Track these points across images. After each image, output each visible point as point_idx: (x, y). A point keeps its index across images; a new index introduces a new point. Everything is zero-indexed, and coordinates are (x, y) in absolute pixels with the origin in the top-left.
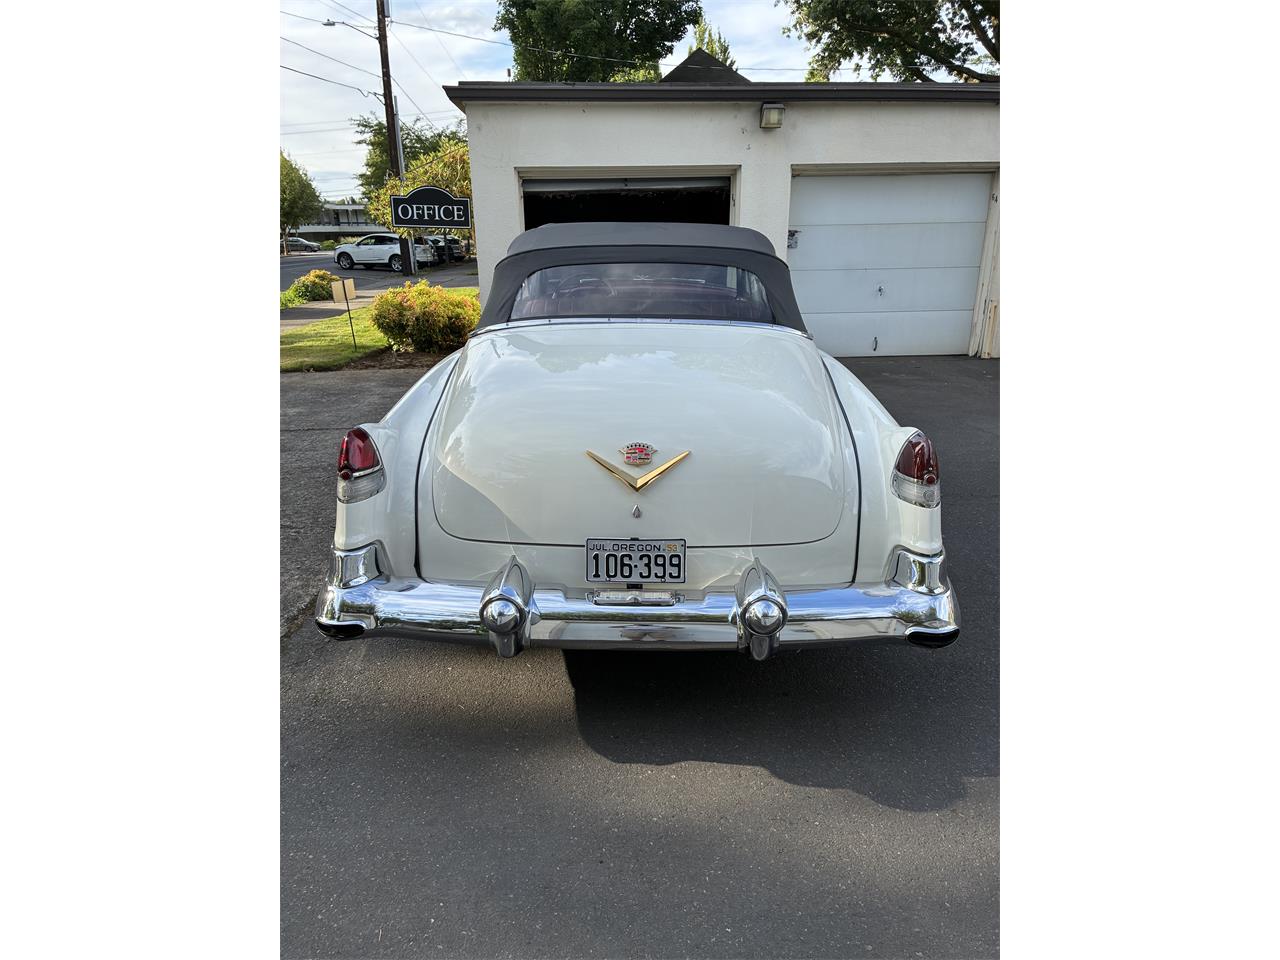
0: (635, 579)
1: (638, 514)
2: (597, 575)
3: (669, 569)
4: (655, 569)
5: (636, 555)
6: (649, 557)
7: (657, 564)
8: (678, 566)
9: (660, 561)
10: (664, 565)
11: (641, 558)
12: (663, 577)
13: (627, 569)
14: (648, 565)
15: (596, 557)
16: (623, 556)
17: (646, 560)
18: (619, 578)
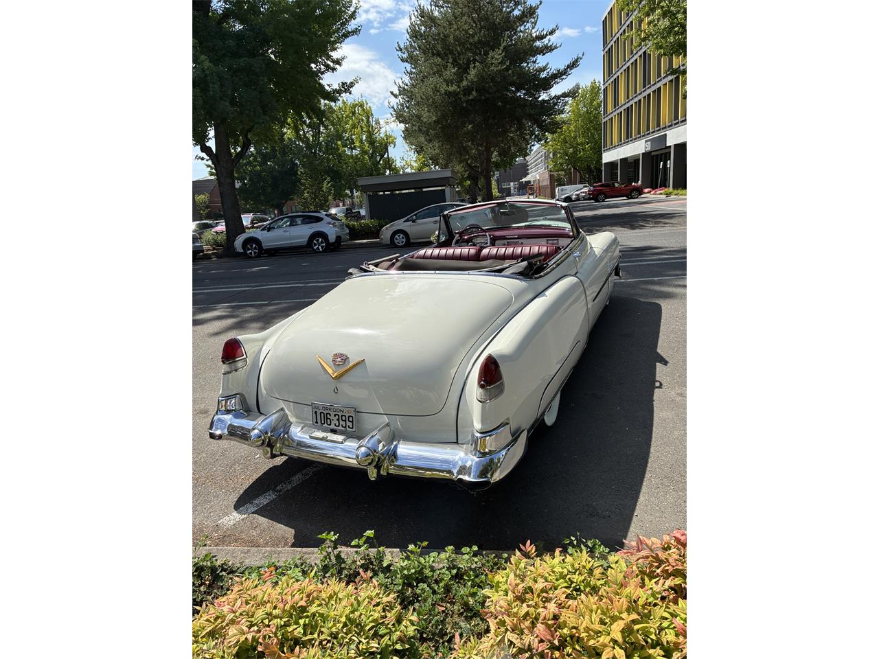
0: (333, 426)
1: (336, 391)
2: (317, 422)
3: (348, 423)
4: (342, 423)
5: (332, 414)
6: (338, 416)
7: (342, 420)
8: (352, 422)
9: (344, 418)
10: (345, 421)
11: (335, 415)
12: (345, 427)
13: (329, 420)
14: (338, 420)
15: (316, 412)
16: (327, 414)
17: (337, 417)
18: (325, 425)
